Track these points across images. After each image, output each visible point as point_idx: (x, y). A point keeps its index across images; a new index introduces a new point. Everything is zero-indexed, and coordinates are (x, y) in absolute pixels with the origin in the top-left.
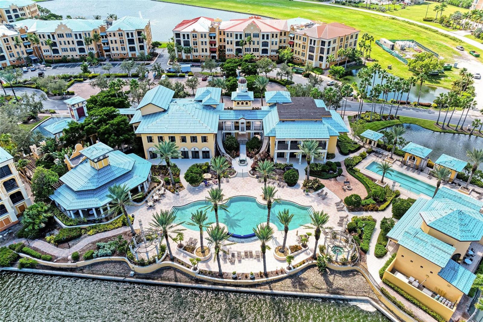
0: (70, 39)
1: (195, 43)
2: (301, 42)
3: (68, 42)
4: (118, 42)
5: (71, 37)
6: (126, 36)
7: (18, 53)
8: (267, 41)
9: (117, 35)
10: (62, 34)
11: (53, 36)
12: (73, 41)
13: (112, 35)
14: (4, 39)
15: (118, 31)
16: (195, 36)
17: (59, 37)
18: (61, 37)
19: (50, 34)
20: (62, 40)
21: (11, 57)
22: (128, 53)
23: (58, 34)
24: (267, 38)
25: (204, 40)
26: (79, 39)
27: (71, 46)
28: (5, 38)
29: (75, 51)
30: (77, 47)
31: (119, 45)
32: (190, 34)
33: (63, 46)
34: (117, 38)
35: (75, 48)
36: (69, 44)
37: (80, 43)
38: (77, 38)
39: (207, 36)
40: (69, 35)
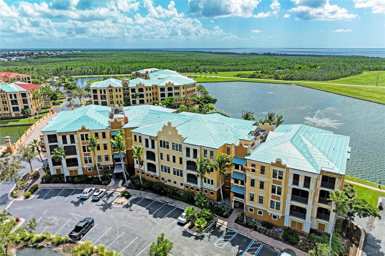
0: (178, 155)
3: (174, 157)
4: (268, 187)
5: (181, 151)
6: (291, 180)
9: (269, 171)
10: (168, 143)
11: (153, 142)
12: (181, 159)
13: (258, 169)
14: (82, 135)
15: (272, 164)
17: (161, 146)
18: (164, 147)
19: (148, 138)
20: (163, 150)
21: (86, 162)
22: (283, 217)
23: (161, 141)
26: (191, 159)
27: (177, 166)
28: (84, 133)
29: (182, 175)
30: (186, 172)
31: (267, 194)
33: (165, 163)
35: (181, 171)
36: (174, 161)
37: (191, 165)
38: (188, 155)
40: (177, 147)
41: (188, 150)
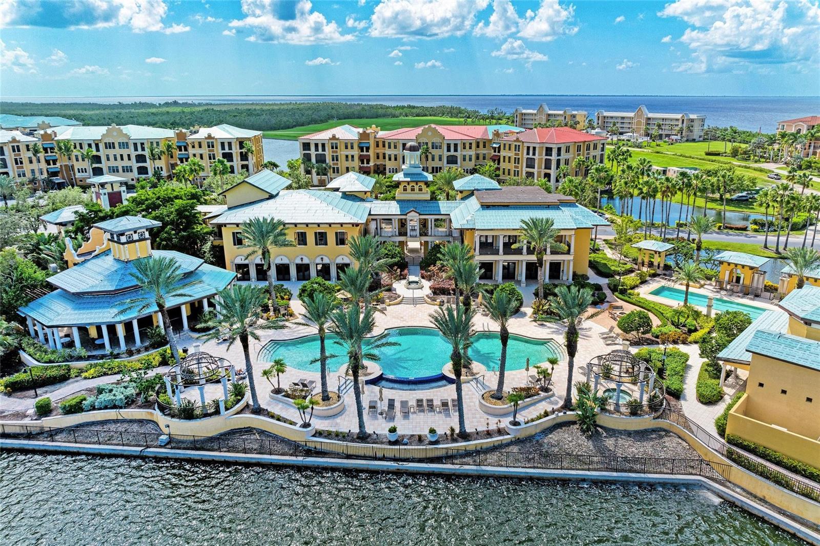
0: (125, 152)
1: (335, 158)
2: (512, 154)
3: (122, 156)
4: (206, 157)
5: (128, 148)
6: (220, 147)
7: (33, 171)
8: (455, 154)
9: (205, 145)
10: (113, 143)
11: (97, 145)
12: (129, 156)
13: (197, 145)
14: (13, 147)
15: (206, 138)
16: (334, 147)
17: (106, 148)
18: (110, 148)
19: (92, 142)
20: (111, 152)
21: (19, 176)
23: (106, 143)
24: (456, 150)
25: (350, 152)
26: (140, 152)
27: (126, 163)
28: (15, 144)
29: (131, 171)
30: (135, 165)
31: (206, 162)
32: (326, 142)
33: (112, 163)
34: (205, 151)
35: (131, 167)
36: (122, 159)
37: (141, 159)
38: (136, 150)
39: (356, 146)
40: (124, 145)
41: (135, 144)
